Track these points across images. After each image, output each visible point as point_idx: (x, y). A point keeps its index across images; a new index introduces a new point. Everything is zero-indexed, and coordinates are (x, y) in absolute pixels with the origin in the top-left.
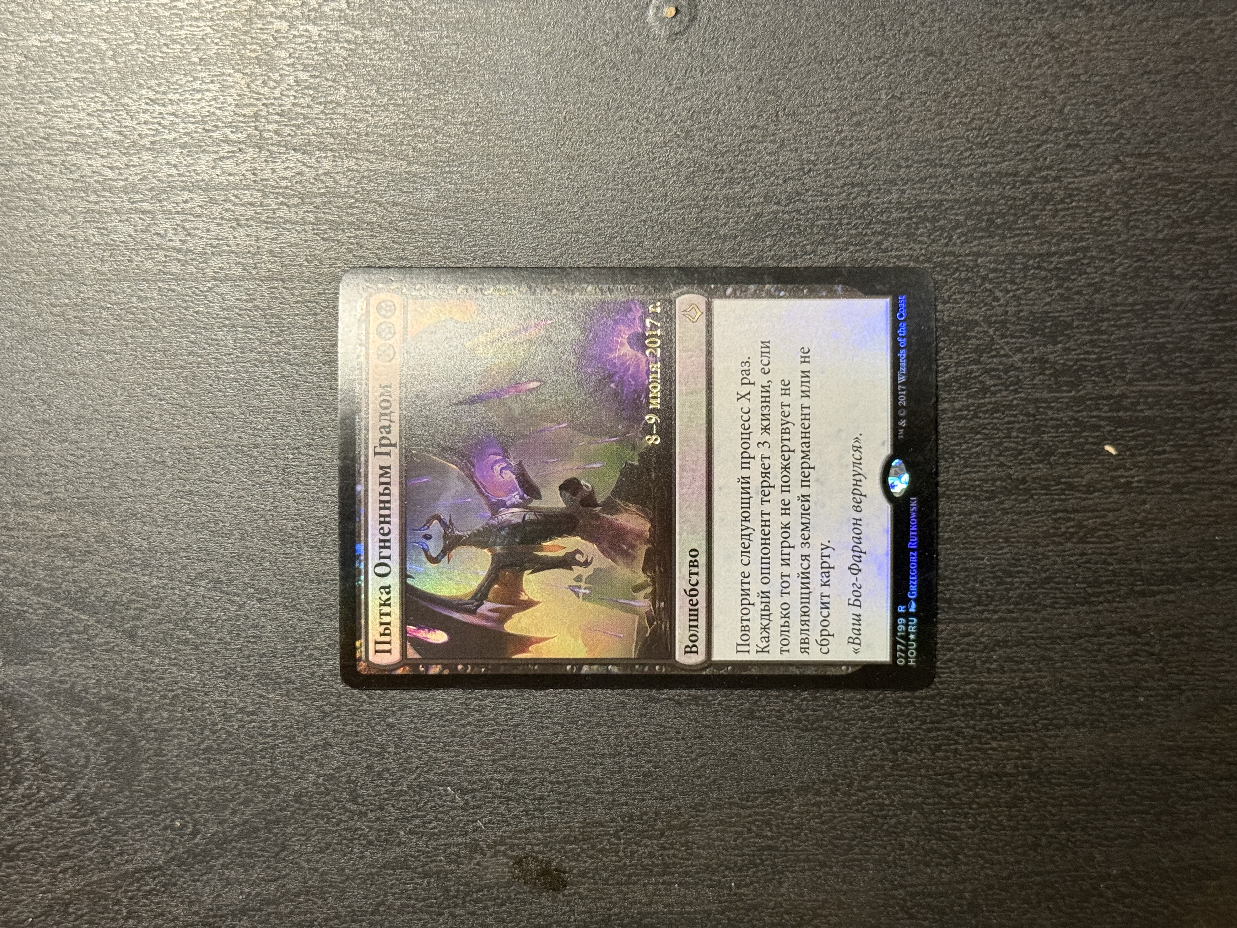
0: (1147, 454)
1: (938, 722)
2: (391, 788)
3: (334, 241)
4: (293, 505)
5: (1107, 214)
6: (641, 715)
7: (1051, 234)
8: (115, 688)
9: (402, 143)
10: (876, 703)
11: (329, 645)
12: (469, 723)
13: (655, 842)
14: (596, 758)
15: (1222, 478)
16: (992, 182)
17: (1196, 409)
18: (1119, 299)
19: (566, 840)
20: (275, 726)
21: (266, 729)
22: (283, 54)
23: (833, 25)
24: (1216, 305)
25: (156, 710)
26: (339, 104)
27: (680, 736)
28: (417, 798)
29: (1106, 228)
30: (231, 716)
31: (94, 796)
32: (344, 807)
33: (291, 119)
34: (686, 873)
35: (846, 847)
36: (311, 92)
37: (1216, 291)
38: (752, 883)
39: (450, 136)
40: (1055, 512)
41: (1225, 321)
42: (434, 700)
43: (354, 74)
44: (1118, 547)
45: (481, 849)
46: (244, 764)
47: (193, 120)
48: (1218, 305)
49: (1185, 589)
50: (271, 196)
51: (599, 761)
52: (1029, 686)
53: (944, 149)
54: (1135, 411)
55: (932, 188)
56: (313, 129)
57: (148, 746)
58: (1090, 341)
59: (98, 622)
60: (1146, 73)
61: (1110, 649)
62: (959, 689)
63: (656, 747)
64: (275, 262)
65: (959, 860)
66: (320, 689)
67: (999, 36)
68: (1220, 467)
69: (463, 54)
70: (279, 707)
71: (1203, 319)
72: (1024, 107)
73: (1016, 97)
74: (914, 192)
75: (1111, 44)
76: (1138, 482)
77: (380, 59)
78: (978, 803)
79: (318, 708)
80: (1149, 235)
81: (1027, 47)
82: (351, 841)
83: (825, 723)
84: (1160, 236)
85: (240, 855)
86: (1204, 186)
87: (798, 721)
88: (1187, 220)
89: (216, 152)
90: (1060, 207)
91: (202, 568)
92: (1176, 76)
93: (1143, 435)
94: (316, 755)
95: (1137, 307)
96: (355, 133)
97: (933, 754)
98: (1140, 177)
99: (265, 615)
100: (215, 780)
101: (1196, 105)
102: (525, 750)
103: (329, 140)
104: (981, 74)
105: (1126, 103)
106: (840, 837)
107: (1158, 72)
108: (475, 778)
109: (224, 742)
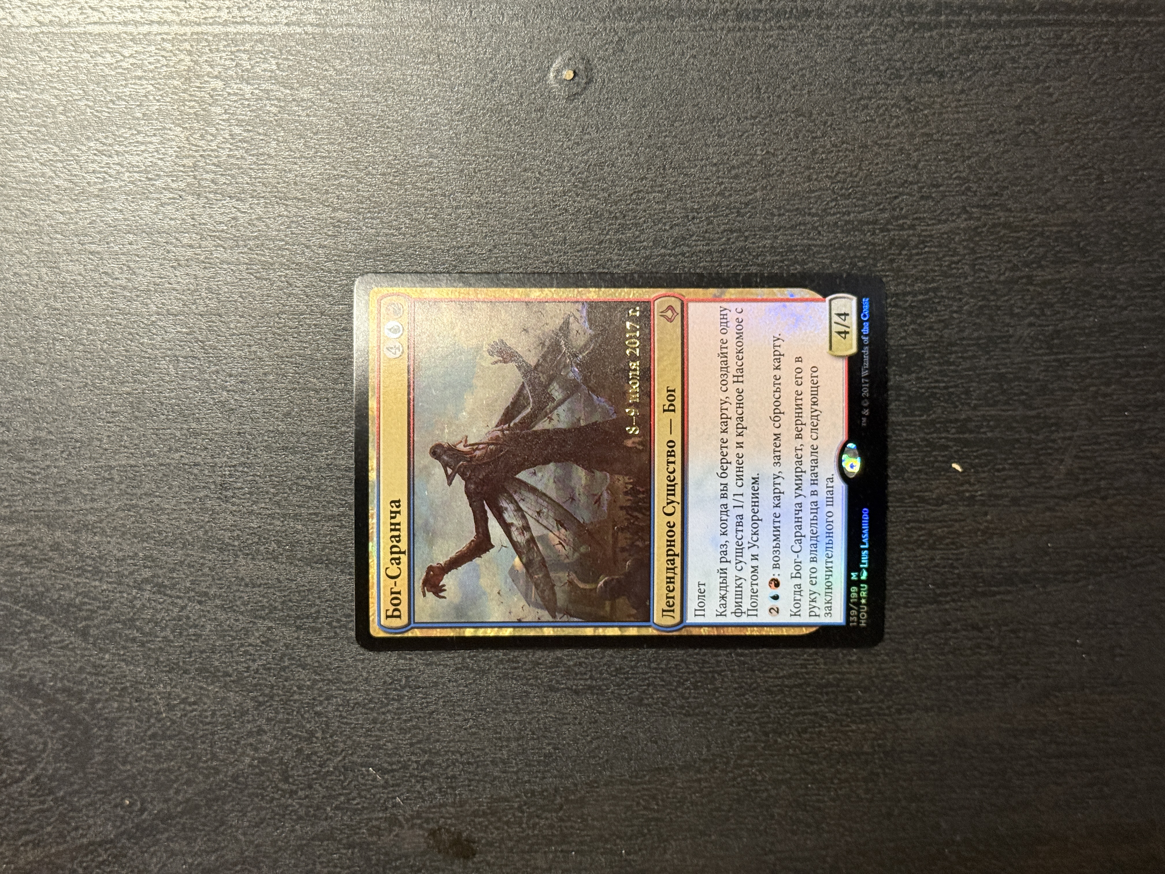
0: (989, 471)
1: (804, 708)
2: (318, 769)
3: (266, 279)
4: (230, 517)
5: (955, 259)
6: (543, 703)
7: (906, 276)
8: (69, 681)
9: (327, 191)
10: (750, 691)
11: (263, 642)
12: (389, 711)
13: (554, 814)
14: (502, 741)
15: (1054, 492)
16: (854, 229)
17: (1033, 432)
18: (965, 334)
19: (475, 814)
20: (214, 714)
21: (206, 717)
22: (219, 110)
23: (714, 88)
24: (1051, 340)
25: (107, 700)
26: (270, 156)
27: (577, 722)
28: (342, 778)
29: (955, 271)
30: (175, 706)
31: (52, 778)
32: (276, 786)
33: (227, 169)
34: (582, 843)
35: (723, 818)
36: (245, 145)
37: (1051, 328)
38: (640, 850)
39: (370, 185)
40: (908, 522)
41: (1058, 354)
42: (358, 690)
43: (283, 129)
44: (963, 553)
45: (400, 822)
46: (186, 748)
47: (137, 170)
48: (1053, 339)
49: (1021, 590)
50: (209, 238)
51: (505, 743)
52: (884, 676)
53: (812, 200)
54: (978, 433)
55: (801, 234)
56: (247, 179)
57: (99, 733)
58: (941, 371)
59: (54, 621)
60: (991, 132)
61: (955, 643)
62: (823, 678)
63: (555, 731)
64: (213, 298)
65: (822, 829)
66: (255, 681)
67: (861, 99)
68: (1053, 483)
69: (383, 111)
70: (218, 697)
71: (1040, 352)
72: (883, 162)
73: (876, 154)
74: (785, 238)
75: (960, 106)
76: (981, 495)
77: (307, 115)
78: (839, 779)
79: (253, 699)
80: (992, 277)
81: (886, 110)
82: (283, 816)
83: (705, 709)
84: (1002, 278)
85: (183, 829)
86: (1042, 234)
87: (682, 707)
88: (1027, 264)
89: (157, 199)
90: (914, 252)
91: (147, 573)
92: (1018, 136)
93: (985, 455)
94: (251, 740)
95: (981, 341)
96: (285, 182)
97: (800, 736)
98: (985, 225)
99: (205, 616)
100: (160, 763)
101: (1035, 161)
102: (439, 734)
103: (260, 188)
104: (845, 133)
105: (973, 160)
106: (718, 809)
107: (1001, 132)
108: (394, 759)
109: (168, 729)
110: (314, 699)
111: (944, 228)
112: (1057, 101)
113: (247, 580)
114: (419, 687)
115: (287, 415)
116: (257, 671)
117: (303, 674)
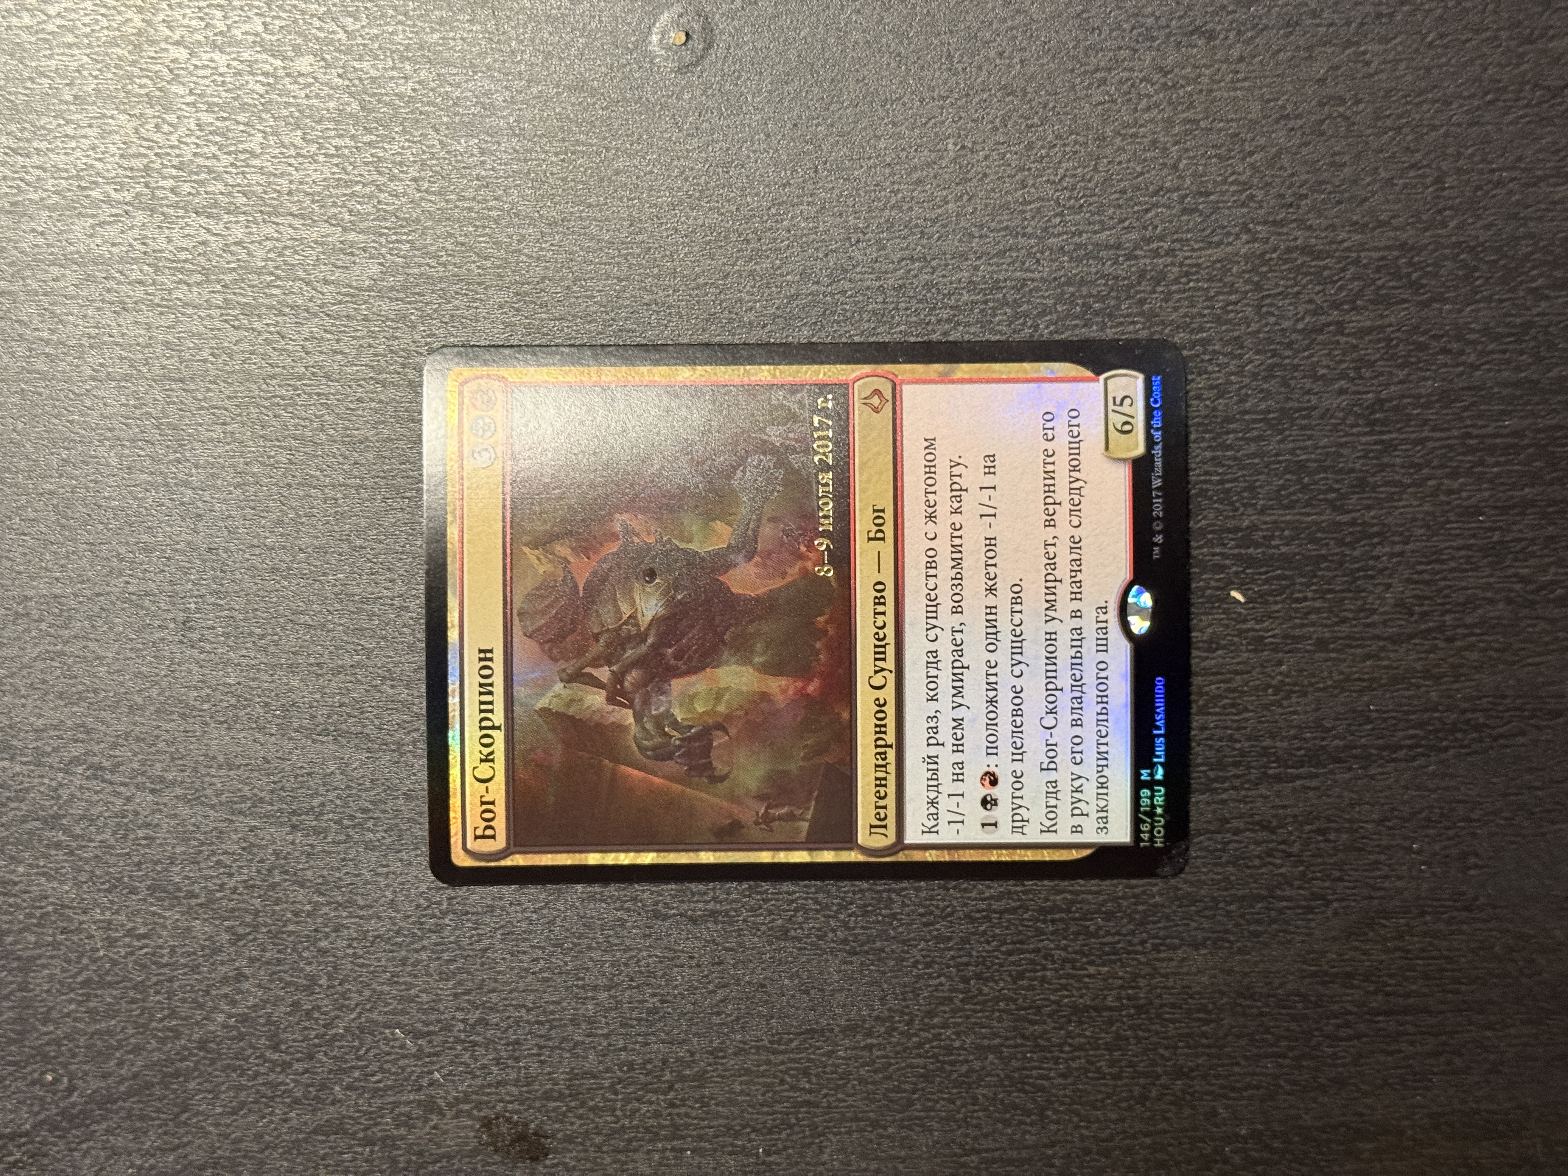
0: (1283, 601)
1: (1021, 942)
2: (323, 1030)
3: (248, 329)
4: (195, 668)
5: (1233, 297)
6: (645, 936)
7: (1162, 323)
9: (335, 204)
10: (944, 918)
11: (244, 849)
12: (424, 948)
13: (662, 1097)
14: (586, 991)
15: (1377, 631)
16: (1088, 256)
17: (1346, 544)
18: (1248, 405)
19: (547, 1096)
20: (173, 952)
21: (162, 956)
22: (181, 90)
23: (887, 55)
24: (1372, 413)
25: (20, 931)
26: (253, 154)
27: (694, 963)
28: (356, 1043)
29: (1232, 315)
30: (117, 940)
32: (261, 1056)
33: (192, 172)
34: (701, 1138)
35: (904, 1102)
36: (218, 139)
37: (1370, 396)
38: (785, 1148)
39: (397, 196)
41: (1382, 433)
42: (379, 918)
43: (273, 116)
44: (1247, 720)
45: (439, 1107)
46: (133, 1001)
47: (65, 175)
49: (1332, 772)
50: (167, 271)
51: (590, 994)
52: (1135, 896)
53: (1028, 215)
54: (1269, 546)
55: (1013, 263)
56: (221, 187)
58: (1213, 459)
60: (1283, 117)
61: (1235, 850)
62: (1047, 900)
63: (662, 977)
64: (172, 357)
65: (1047, 1117)
66: (232, 905)
67: (1097, 70)
68: (1376, 618)
69: (414, 90)
70: (178, 928)
71: (1355, 430)
72: (1129, 161)
73: (1119, 149)
74: (989, 269)
75: (1238, 80)
76: (1273, 637)
77: (307, 96)
78: (1070, 1045)
79: (229, 929)
80: (1286, 324)
81: (1133, 85)
82: (272, 1099)
83: (878, 944)
84: (1300, 326)
85: (129, 1117)
87: (845, 941)
88: (1335, 305)
89: (94, 216)
90: (1174, 288)
91: (76, 750)
92: (1322, 122)
93: (1278, 577)
94: (226, 990)
95: (1272, 416)
96: (275, 191)
97: (1015, 983)
98: (1275, 250)
99: (160, 811)
100: (96, 1021)
101: (1346, 158)
102: (496, 981)
103: (241, 200)
104: (1074, 120)
105: (1257, 157)
106: (898, 1090)
107: (1297, 117)
108: (433, 1017)
109: (107, 973)
110: (316, 930)
111: (1217, 253)
112: (1376, 73)
113: (221, 758)
114: (467, 913)
115: (279, 523)
116: (234, 890)
117: (301, 894)
